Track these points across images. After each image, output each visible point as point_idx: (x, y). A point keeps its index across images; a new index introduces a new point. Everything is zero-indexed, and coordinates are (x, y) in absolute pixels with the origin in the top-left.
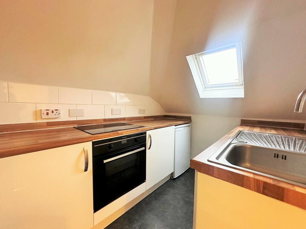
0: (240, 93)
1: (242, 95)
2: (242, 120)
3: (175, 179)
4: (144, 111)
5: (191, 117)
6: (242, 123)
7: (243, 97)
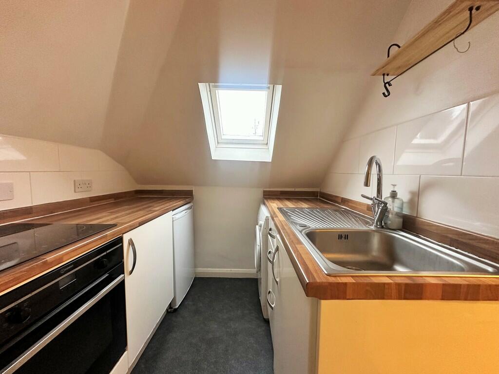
0: (267, 156)
1: (269, 158)
2: (264, 192)
3: (176, 310)
4: (89, 185)
5: (192, 191)
6: (264, 195)
7: (270, 161)
